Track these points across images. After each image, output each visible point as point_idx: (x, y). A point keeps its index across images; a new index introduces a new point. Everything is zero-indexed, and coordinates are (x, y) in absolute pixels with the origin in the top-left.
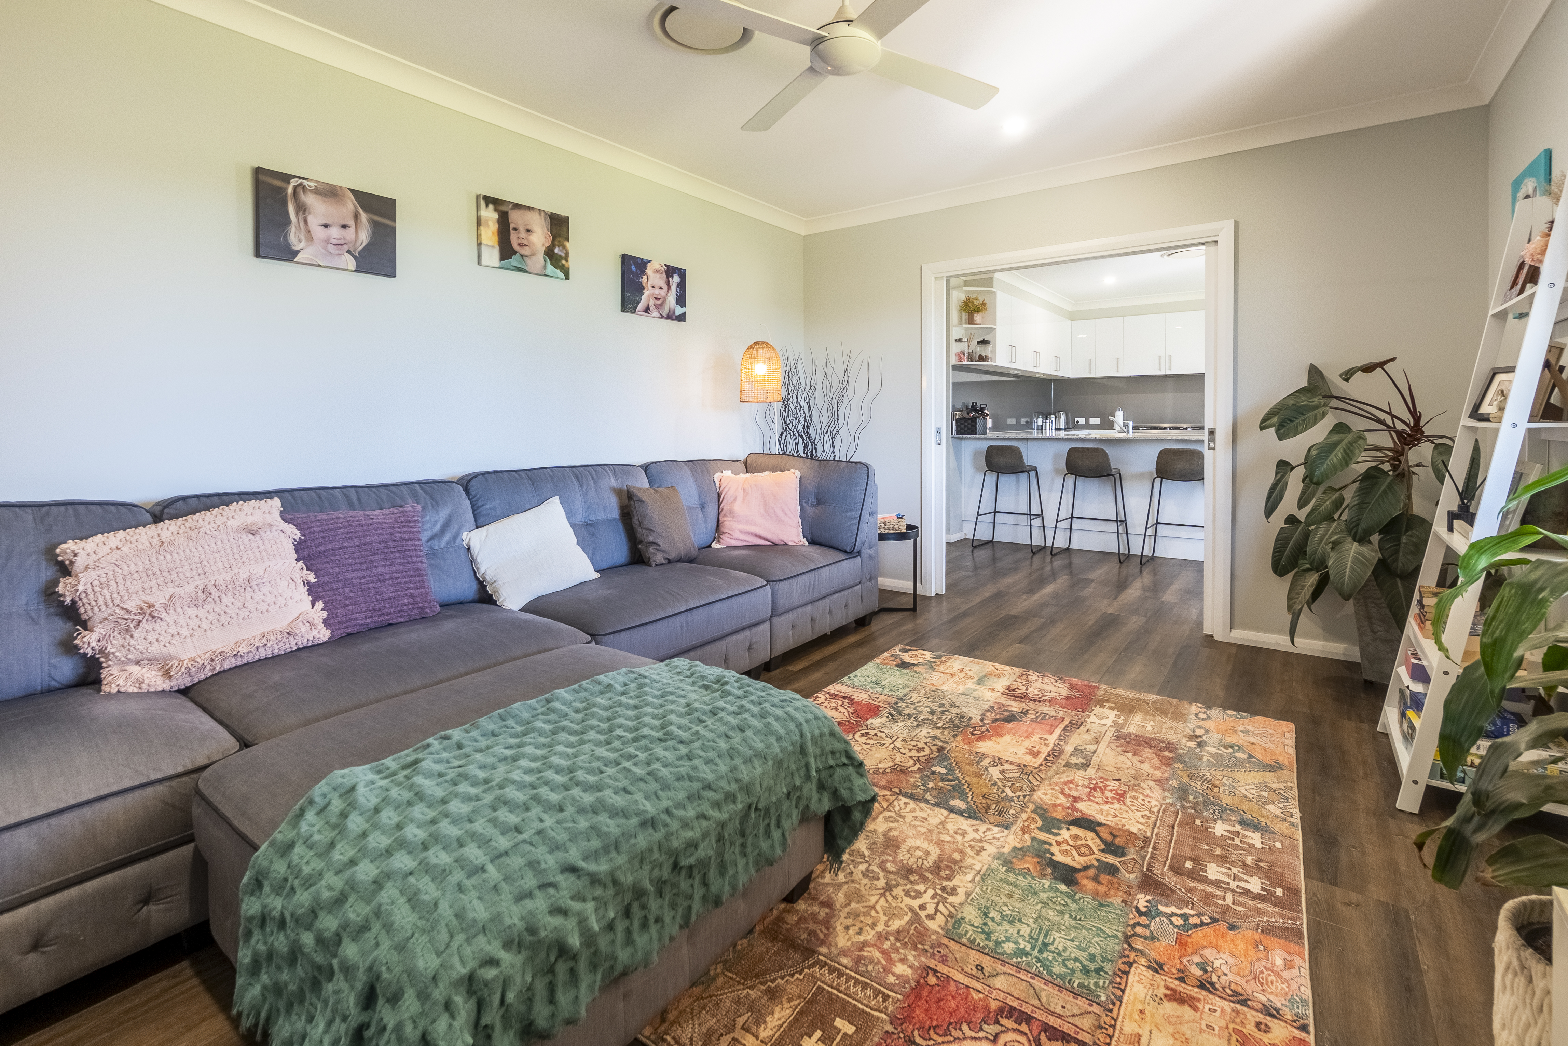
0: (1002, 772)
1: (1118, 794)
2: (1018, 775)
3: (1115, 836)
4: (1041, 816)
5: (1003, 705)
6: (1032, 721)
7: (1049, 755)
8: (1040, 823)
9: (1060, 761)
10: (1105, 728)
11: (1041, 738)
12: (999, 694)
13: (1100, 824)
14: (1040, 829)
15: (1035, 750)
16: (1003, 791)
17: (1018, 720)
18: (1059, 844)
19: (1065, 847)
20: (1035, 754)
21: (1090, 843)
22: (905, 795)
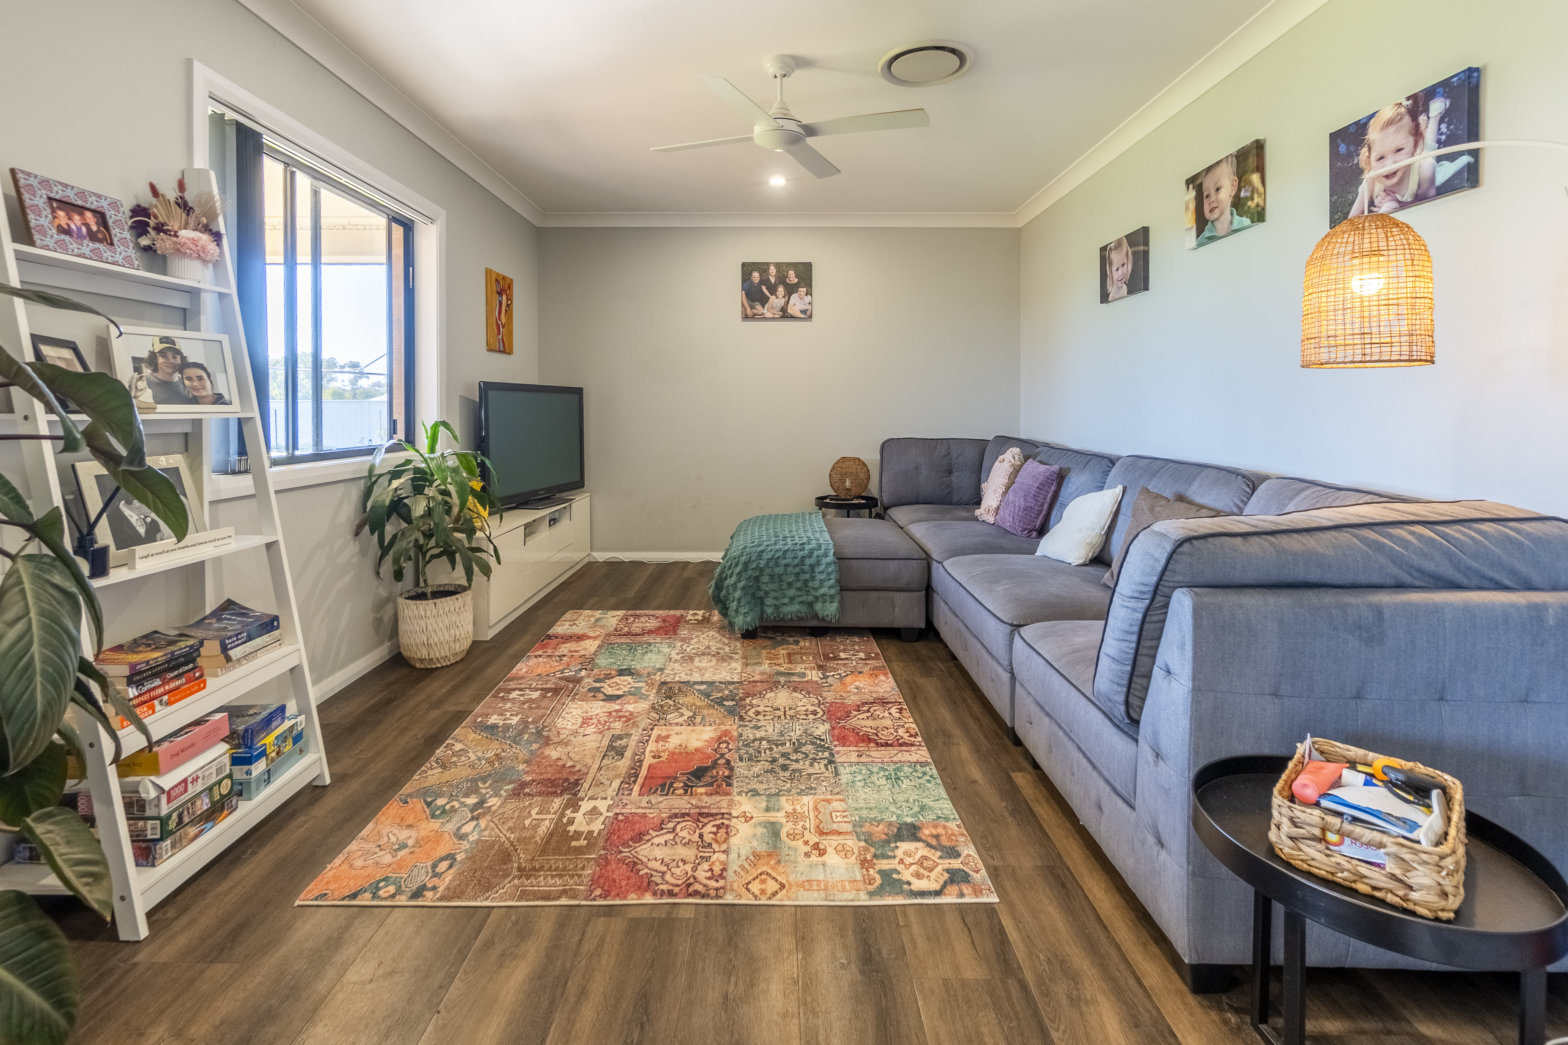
0: (682, 715)
1: (587, 723)
2: (668, 717)
3: (594, 696)
4: (644, 694)
5: (717, 793)
6: (676, 778)
7: (647, 741)
8: (643, 691)
9: (636, 738)
10: (590, 793)
11: (660, 757)
12: (735, 814)
13: (603, 700)
14: (642, 687)
15: (661, 743)
16: (674, 701)
17: (692, 774)
18: (629, 684)
19: (625, 683)
20: (659, 739)
21: (610, 689)
22: (738, 683)
